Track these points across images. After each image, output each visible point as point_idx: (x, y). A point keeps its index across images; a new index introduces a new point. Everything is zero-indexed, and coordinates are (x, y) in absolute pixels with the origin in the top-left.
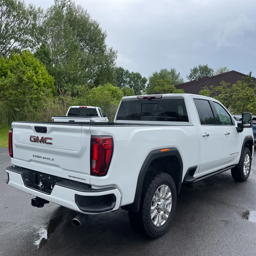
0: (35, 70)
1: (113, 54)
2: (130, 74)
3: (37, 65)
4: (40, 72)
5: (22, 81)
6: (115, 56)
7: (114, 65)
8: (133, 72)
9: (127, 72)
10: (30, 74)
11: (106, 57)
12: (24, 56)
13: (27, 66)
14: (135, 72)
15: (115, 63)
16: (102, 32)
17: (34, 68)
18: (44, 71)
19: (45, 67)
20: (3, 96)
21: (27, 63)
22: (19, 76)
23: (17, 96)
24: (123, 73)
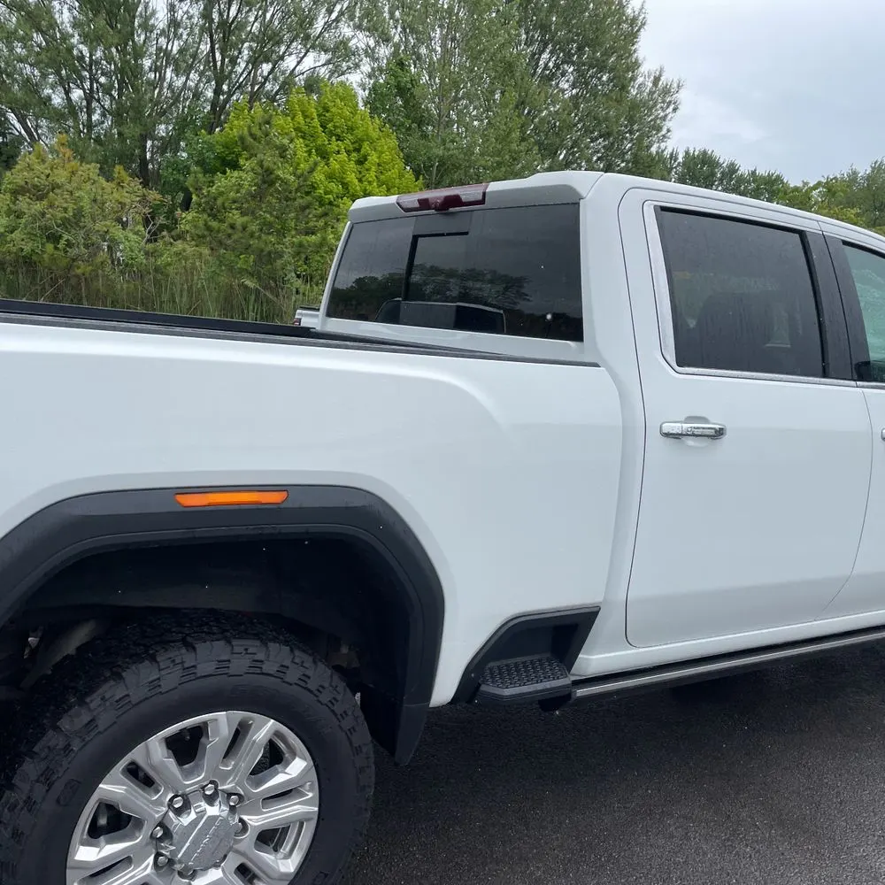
0: (358, 150)
1: (664, 93)
2: (741, 180)
3: (367, 135)
4: (373, 158)
5: (272, 184)
6: (670, 102)
7: (664, 136)
8: (754, 173)
9: (732, 169)
10: (337, 166)
11: (635, 106)
12: (326, 101)
13: (331, 134)
14: (762, 171)
15: (668, 131)
16: (629, 11)
17: (356, 145)
18: (386, 157)
19: (393, 142)
20: (206, 233)
21: (335, 127)
22: (261, 164)
23: (252, 235)
24: (713, 174)
